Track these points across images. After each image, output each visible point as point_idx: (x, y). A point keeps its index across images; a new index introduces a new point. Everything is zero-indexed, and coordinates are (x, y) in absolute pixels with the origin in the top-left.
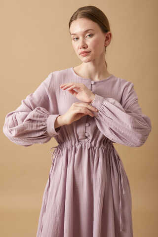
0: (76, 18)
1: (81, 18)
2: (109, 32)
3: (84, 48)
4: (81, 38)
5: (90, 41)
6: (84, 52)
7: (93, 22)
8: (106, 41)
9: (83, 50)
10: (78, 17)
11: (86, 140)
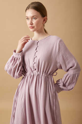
0: (29, 8)
1: (31, 9)
2: (45, 17)
3: (31, 25)
4: (30, 19)
5: (34, 21)
6: (31, 27)
7: (37, 12)
8: (43, 21)
9: (31, 26)
10: (30, 8)
11: (36, 71)
